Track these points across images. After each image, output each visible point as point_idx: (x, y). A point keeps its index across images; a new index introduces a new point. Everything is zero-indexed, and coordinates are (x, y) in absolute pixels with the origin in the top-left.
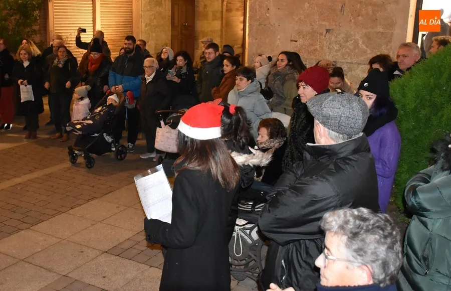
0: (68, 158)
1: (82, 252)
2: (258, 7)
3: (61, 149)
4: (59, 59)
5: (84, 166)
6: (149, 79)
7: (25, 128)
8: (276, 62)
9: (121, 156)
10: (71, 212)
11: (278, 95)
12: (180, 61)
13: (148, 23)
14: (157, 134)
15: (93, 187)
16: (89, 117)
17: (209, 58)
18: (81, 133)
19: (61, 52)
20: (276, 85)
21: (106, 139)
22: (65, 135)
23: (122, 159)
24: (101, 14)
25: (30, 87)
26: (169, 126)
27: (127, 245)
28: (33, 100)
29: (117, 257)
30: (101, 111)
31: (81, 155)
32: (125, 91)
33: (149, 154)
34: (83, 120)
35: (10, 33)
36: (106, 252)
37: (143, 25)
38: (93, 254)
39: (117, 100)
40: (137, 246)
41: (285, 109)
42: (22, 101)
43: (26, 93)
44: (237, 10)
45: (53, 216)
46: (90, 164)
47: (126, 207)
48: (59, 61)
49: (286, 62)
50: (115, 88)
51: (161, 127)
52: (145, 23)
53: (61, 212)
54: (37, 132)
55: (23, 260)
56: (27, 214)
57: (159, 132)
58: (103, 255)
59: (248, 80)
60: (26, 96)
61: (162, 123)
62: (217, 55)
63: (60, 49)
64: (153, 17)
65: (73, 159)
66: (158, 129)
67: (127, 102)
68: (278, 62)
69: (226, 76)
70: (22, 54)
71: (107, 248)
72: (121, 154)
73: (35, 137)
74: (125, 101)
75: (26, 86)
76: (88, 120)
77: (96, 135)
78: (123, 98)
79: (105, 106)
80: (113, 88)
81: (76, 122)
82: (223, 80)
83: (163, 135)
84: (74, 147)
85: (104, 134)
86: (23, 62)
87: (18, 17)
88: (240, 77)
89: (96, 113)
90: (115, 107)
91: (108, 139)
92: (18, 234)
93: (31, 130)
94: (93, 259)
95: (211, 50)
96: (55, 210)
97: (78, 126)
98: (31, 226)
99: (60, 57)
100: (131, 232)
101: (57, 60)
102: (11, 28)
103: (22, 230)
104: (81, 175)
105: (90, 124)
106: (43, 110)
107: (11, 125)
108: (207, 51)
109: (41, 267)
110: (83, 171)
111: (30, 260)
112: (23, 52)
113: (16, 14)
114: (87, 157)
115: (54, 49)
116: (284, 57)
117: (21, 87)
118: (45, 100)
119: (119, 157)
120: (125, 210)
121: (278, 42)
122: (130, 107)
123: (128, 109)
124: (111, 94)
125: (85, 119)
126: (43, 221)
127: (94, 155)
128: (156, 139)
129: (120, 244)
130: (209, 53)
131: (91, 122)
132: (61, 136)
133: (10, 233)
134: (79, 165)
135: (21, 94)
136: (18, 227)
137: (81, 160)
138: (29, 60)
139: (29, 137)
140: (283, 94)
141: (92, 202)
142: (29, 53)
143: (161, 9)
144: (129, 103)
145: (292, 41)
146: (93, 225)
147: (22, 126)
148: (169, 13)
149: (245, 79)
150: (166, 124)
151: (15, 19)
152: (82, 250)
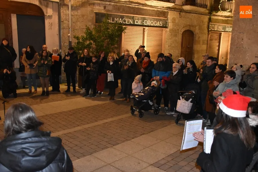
0: (130, 111)
1: (139, 163)
2: (236, 38)
3: (126, 106)
4: (129, 62)
5: (138, 116)
6: (175, 73)
7: (109, 94)
8: (249, 69)
9: (157, 113)
10: (133, 140)
11: (249, 87)
12: (189, 65)
13: (170, 45)
14: (178, 103)
15: (143, 128)
16: (142, 92)
17: (208, 64)
18: (138, 99)
19: (130, 58)
20: (248, 81)
21: (150, 103)
22: (128, 99)
23: (157, 114)
24: (147, 40)
25: (112, 74)
26: (184, 99)
27: (163, 162)
28: (114, 81)
29: (158, 168)
30: (148, 89)
31: (136, 110)
32: (160, 80)
33: (171, 112)
34: (139, 93)
35: (104, 48)
36: (152, 165)
37: (167, 46)
38: (145, 165)
39: (156, 84)
40: (168, 163)
41: (253, 95)
42: (108, 81)
43: (110, 77)
44: (216, 40)
45: (123, 142)
46: (141, 115)
47: (161, 141)
48: (129, 63)
49: (255, 69)
50: (156, 78)
51: (180, 100)
52: (168, 45)
53: (127, 140)
54: (115, 97)
55: (109, 164)
56: (111, 139)
57: (179, 102)
58: (150, 167)
59: (231, 77)
60: (110, 79)
61: (181, 97)
62: (213, 63)
63: (130, 57)
64: (172, 42)
65: (133, 112)
66: (179, 101)
67: (161, 85)
68: (250, 69)
69: (216, 75)
70: (110, 58)
71: (152, 163)
72: (157, 111)
73: (113, 99)
74: (160, 84)
75: (110, 74)
76: (141, 93)
77: (145, 101)
78: (160, 83)
79: (150, 87)
80: (155, 77)
81: (136, 94)
82: (215, 77)
83: (181, 104)
84: (133, 106)
85: (149, 101)
86: (110, 62)
87: (108, 40)
88: (227, 75)
89: (146, 89)
90: (155, 87)
91: (151, 103)
92: (107, 149)
93: (112, 96)
94: (145, 168)
95: (209, 60)
96: (125, 138)
97: (137, 96)
98: (113, 146)
99: (130, 61)
100: (164, 155)
101: (128, 62)
102: (105, 46)
103: (109, 147)
104: (136, 121)
105: (142, 95)
106: (118, 86)
107: (102, 93)
108: (207, 61)
109: (119, 169)
110: (137, 118)
111: (113, 164)
112: (110, 57)
113: (107, 39)
114: (140, 112)
115: (125, 57)
116: (254, 66)
117: (108, 74)
118: (119, 81)
119: (156, 113)
120: (160, 142)
121: (247, 57)
122: (163, 87)
123: (162, 89)
124: (153, 80)
125: (140, 92)
126: (119, 144)
127: (143, 111)
128: (177, 106)
129: (159, 161)
130: (209, 62)
131: (143, 94)
132: (126, 100)
133: (102, 149)
134: (135, 115)
135: (108, 77)
136: (107, 145)
137: (136, 113)
138: (113, 61)
139: (110, 99)
140: (252, 86)
141: (143, 136)
142: (113, 58)
143: (176, 38)
144: (162, 86)
145: (256, 57)
146: (144, 149)
147: (108, 93)
148: (180, 40)
149: (229, 77)
150: (183, 98)
151: (107, 41)
152: (139, 162)
